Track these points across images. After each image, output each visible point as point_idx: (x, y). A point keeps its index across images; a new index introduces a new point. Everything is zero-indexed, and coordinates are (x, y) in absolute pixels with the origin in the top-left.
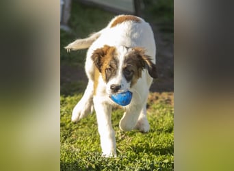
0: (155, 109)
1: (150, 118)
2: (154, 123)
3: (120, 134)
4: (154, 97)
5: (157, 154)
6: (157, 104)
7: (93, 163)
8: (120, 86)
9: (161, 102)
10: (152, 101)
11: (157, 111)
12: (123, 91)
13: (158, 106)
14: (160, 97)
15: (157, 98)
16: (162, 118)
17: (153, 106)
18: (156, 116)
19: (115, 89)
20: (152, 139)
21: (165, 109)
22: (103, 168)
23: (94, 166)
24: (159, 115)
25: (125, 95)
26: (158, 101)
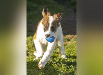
0: (72, 41)
1: (70, 45)
2: (72, 46)
3: (59, 51)
4: (72, 37)
5: (73, 58)
6: (73, 39)
7: (49, 62)
8: (50, 35)
9: (75, 38)
10: (71, 38)
11: (73, 42)
12: (51, 37)
13: (74, 40)
14: (74, 36)
15: (73, 37)
16: (75, 45)
17: (71, 40)
18: (73, 44)
19: (47, 36)
20: (71, 53)
21: (76, 41)
22: (53, 64)
23: (49, 63)
24: (74, 43)
25: (51, 38)
26: (73, 38)
